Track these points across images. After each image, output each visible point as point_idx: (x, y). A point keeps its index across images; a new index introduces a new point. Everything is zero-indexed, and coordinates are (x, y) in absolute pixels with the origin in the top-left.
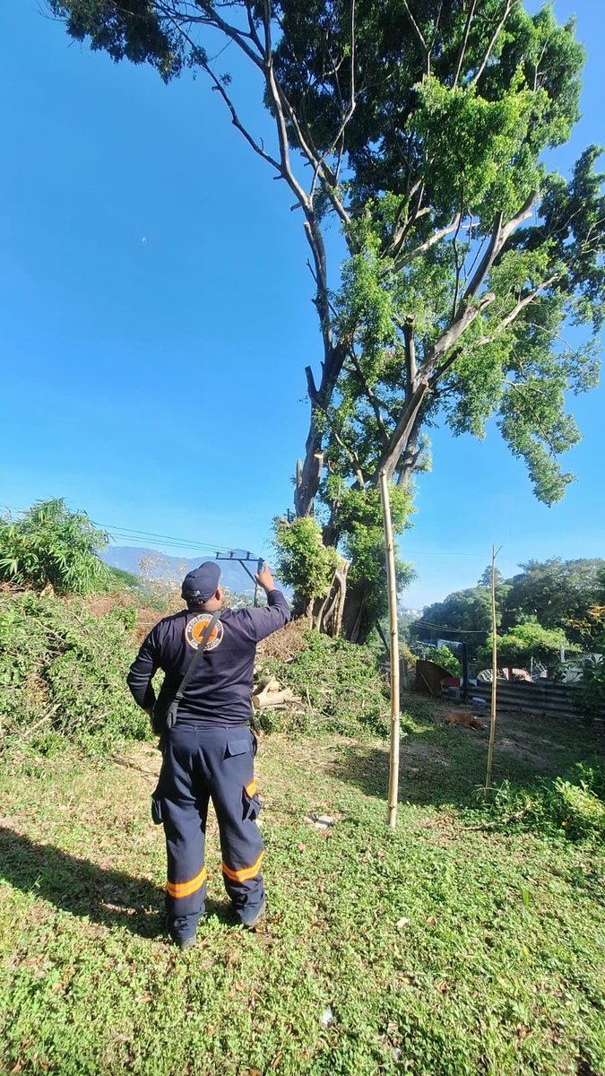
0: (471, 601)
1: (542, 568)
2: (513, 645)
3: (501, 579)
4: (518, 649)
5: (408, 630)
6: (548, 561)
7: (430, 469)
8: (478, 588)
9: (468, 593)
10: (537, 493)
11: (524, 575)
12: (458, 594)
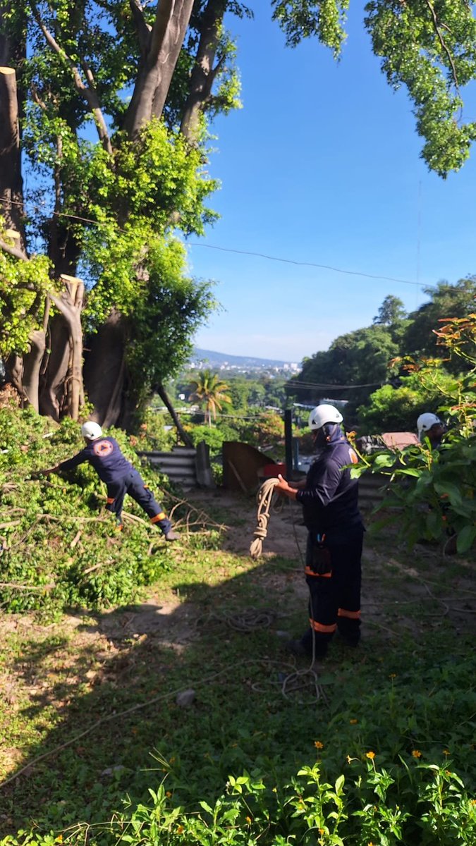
0: (362, 345)
1: (452, 292)
2: (405, 399)
3: (403, 313)
4: (411, 404)
5: (283, 390)
6: (460, 281)
7: (238, 103)
8: (372, 328)
9: (360, 335)
10: (426, 155)
11: (431, 304)
12: (346, 338)
